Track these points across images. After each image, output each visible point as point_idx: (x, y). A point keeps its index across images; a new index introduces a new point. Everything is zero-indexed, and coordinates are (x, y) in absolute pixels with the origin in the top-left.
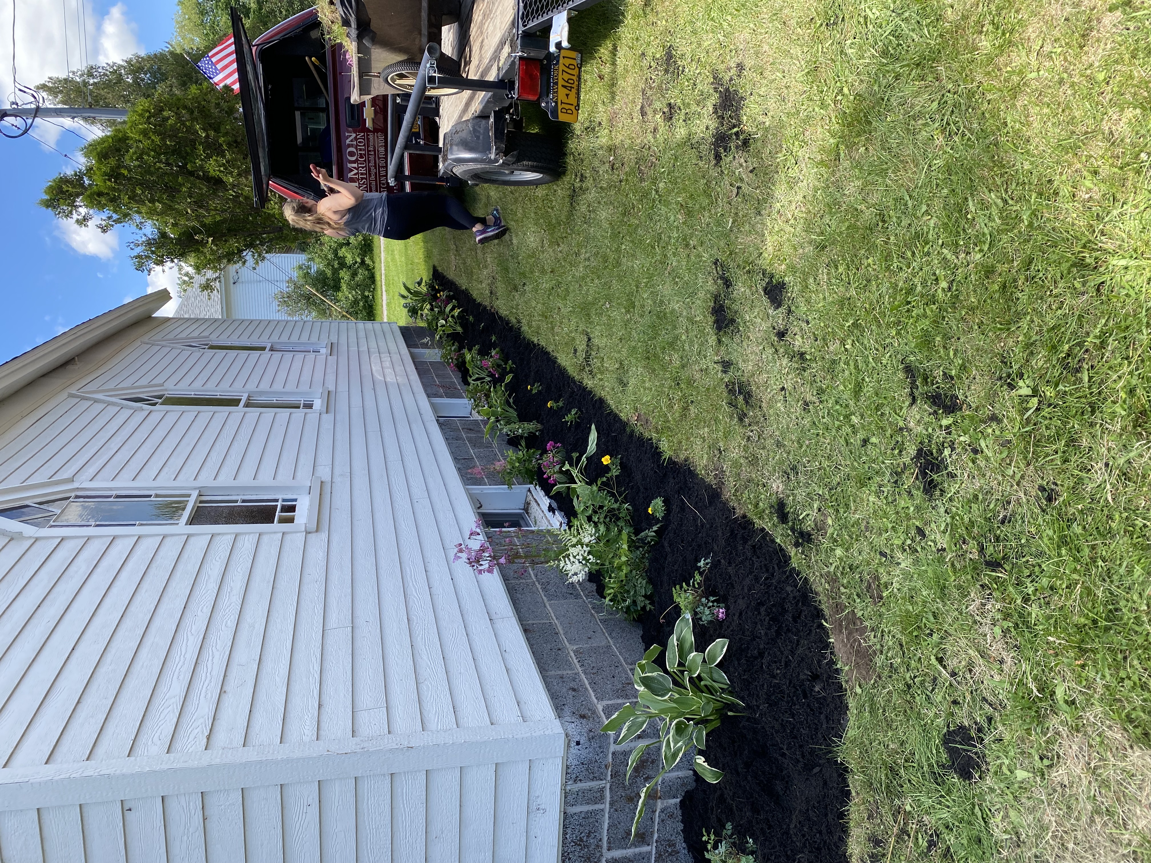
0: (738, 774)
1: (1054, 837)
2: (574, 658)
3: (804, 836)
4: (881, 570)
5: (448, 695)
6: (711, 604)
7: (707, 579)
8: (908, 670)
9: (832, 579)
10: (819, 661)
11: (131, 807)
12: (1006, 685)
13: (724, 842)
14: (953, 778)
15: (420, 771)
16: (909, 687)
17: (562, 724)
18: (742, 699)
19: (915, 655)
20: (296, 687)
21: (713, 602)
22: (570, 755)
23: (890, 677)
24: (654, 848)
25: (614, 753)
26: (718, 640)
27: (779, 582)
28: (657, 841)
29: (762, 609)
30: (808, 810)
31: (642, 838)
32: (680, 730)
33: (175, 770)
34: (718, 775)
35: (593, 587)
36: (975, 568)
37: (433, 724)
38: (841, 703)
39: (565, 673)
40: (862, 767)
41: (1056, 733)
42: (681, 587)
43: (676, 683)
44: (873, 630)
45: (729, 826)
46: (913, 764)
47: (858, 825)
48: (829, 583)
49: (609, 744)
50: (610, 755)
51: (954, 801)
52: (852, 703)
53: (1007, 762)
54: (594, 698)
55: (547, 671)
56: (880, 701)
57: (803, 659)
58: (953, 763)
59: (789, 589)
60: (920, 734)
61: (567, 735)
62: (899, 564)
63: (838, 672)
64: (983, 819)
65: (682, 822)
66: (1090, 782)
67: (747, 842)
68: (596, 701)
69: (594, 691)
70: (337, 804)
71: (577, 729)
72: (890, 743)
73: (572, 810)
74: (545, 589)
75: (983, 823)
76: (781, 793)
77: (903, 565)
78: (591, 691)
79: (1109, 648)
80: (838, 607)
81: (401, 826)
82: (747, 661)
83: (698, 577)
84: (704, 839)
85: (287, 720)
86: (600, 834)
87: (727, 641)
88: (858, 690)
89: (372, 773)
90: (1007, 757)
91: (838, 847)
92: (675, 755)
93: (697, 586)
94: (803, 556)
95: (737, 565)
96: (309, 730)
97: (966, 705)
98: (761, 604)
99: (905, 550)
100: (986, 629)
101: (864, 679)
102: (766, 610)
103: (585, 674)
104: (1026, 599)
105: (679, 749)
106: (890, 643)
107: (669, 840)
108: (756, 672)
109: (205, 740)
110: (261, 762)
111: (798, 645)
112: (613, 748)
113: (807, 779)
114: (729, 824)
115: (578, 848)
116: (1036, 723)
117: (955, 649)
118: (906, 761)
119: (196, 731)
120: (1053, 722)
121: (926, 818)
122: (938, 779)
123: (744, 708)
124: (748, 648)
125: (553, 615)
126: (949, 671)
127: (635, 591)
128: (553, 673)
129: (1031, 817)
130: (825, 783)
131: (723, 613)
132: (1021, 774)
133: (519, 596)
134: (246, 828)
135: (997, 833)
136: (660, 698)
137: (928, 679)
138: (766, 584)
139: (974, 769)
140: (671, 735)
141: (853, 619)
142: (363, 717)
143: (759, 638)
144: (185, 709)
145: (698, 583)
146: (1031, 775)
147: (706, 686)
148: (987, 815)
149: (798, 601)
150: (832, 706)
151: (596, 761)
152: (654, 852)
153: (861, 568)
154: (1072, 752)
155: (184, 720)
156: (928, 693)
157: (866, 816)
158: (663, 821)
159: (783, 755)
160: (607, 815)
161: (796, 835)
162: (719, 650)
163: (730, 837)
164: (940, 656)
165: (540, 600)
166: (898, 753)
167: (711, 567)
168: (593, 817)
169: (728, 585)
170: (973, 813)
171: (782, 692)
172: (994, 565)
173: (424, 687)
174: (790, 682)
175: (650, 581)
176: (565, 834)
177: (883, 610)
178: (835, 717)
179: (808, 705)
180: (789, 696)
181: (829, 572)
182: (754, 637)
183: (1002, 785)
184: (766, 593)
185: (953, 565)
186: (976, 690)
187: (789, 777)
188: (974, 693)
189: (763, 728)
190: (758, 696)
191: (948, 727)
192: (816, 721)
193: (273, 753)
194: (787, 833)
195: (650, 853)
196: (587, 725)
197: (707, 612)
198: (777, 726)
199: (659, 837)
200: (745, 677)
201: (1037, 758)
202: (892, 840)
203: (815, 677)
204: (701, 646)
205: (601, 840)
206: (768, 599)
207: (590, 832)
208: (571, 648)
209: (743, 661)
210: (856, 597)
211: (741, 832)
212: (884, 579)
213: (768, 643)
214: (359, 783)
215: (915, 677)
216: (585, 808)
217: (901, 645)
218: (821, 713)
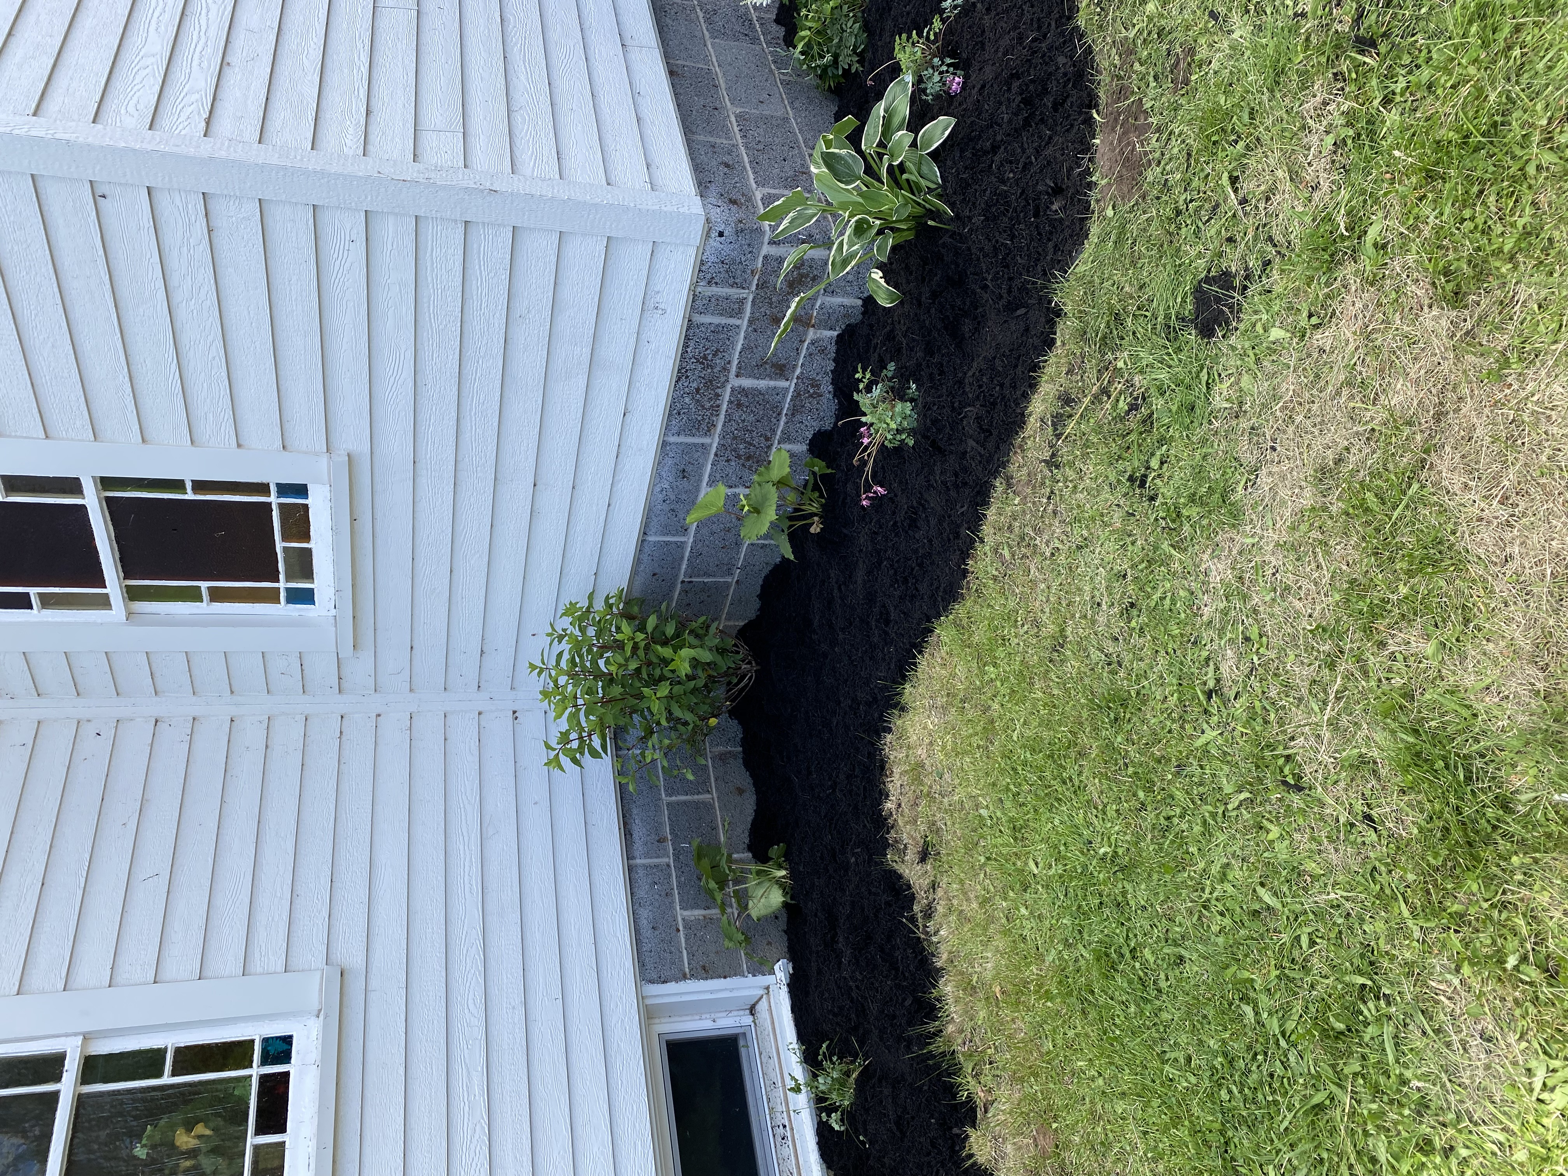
0: (920, 304)
1: (1282, 409)
2: (735, 124)
3: (980, 387)
4: (1202, 41)
5: (552, 135)
6: (944, 68)
7: (949, 31)
8: (1186, 190)
9: (1128, 51)
10: (1070, 169)
11: (106, 193)
12: (1308, 219)
13: (880, 385)
14: (1190, 334)
15: (504, 226)
16: (1178, 213)
17: (704, 205)
18: (952, 206)
19: (1202, 170)
20: (334, 79)
21: (949, 65)
22: (708, 248)
23: (1158, 198)
24: (793, 385)
25: (765, 257)
26: (941, 118)
27: (1050, 48)
28: (798, 378)
29: (1016, 84)
30: (994, 358)
31: (781, 370)
32: (860, 229)
33: (164, 155)
34: (894, 297)
35: (781, 31)
36: (1338, 46)
37: (527, 165)
38: (1081, 229)
39: (718, 141)
40: (1080, 312)
41: (1343, 286)
42: (909, 37)
43: (869, 171)
44: (1158, 130)
45: (892, 366)
46: (1147, 313)
47: (1052, 380)
48: (1120, 56)
49: (762, 243)
50: (761, 259)
51: (1180, 361)
52: (1095, 230)
53: (1265, 317)
54: (752, 182)
55: (693, 133)
56: (1133, 229)
57: (1049, 163)
58: (1197, 318)
59: (1061, 60)
60: (1169, 275)
61: (708, 220)
62: (1230, 32)
63: (1091, 186)
64: (1208, 384)
65: (834, 360)
66: (1357, 349)
67: (909, 388)
68: (754, 186)
69: (755, 173)
70: (390, 248)
71: (721, 215)
72: (1127, 285)
73: (698, 319)
74: (707, 20)
75: (1204, 390)
76: (967, 335)
77: (1235, 36)
78: (750, 172)
79: (1468, 176)
80: (1122, 92)
81: (475, 293)
82: (973, 154)
83: (937, 24)
84: (857, 376)
85: (321, 121)
86: (730, 355)
87: (953, 121)
88: (1110, 212)
89: (439, 215)
90: (1267, 312)
91: (1017, 405)
92: (845, 262)
93: (932, 37)
94: (1098, 10)
95: (998, 14)
96: (352, 142)
97: (1243, 245)
98: (1016, 76)
99: (1247, 11)
100: (1314, 139)
101: (1123, 199)
102: (1020, 86)
103: (747, 148)
104: (1387, 101)
105: (852, 256)
106: (1175, 151)
107: (813, 379)
108: (981, 171)
109: (203, 124)
110: (284, 168)
111: (1048, 143)
112: (766, 249)
113: (1005, 322)
114: (893, 364)
115: (700, 367)
116: (1324, 269)
117: (1260, 166)
118: (1139, 308)
119: (190, 109)
120: (1348, 270)
121: (1137, 379)
122: (1171, 333)
123: (952, 218)
124: (980, 137)
125: (714, 59)
126: (1241, 195)
127: (841, 39)
128: (701, 138)
129: (1266, 384)
130: (1027, 330)
131: (958, 84)
132: (1276, 333)
133: (669, 22)
134: (268, 255)
135: (1218, 402)
136: (843, 186)
137: (1207, 206)
138: (1031, 48)
139: (1220, 325)
140: (846, 237)
141: (1138, 110)
142: (429, 140)
143: (999, 125)
144: (171, 77)
145: (935, 34)
146: (1289, 335)
147: (908, 180)
148: (1214, 380)
149: (1069, 80)
150: (1067, 233)
151: (741, 263)
152: (792, 390)
153: (1174, 35)
154: (1352, 311)
155: (169, 91)
156: (1200, 224)
157: (1064, 370)
158: (811, 355)
159: (985, 287)
160: (742, 334)
161: (971, 384)
162: (939, 132)
163: (890, 379)
164: (1235, 174)
165: (700, 35)
166: (1132, 297)
167: (960, 12)
168: (724, 333)
169: (977, 44)
170: (1198, 376)
171: (1008, 204)
172: (1365, 44)
173: (518, 118)
174: (1021, 194)
175: (866, 27)
176: (686, 346)
177: (1183, 101)
178: (1067, 248)
179: (1037, 227)
180: (1015, 210)
181: (1126, 38)
182: (993, 123)
183: (1247, 344)
184: (1028, 60)
185: (1307, 39)
186: (1265, 225)
187: (983, 316)
188: (1261, 229)
189: (969, 249)
190: (974, 204)
191: (1209, 271)
192: (1040, 250)
193: (302, 160)
194: (961, 383)
195: (787, 389)
196: (737, 213)
197: (937, 78)
198: (988, 248)
199: (802, 373)
200: (964, 176)
201: (1305, 314)
202: (1086, 401)
203: (1058, 191)
204: (916, 122)
205: (729, 363)
206: (1028, 71)
207: (718, 350)
208: (732, 111)
209: (968, 154)
210: (1151, 79)
211: (903, 375)
212: (1203, 53)
213: (1009, 135)
214: (422, 225)
215: (1191, 201)
216: (717, 320)
217: (1189, 155)
218: (1049, 240)
